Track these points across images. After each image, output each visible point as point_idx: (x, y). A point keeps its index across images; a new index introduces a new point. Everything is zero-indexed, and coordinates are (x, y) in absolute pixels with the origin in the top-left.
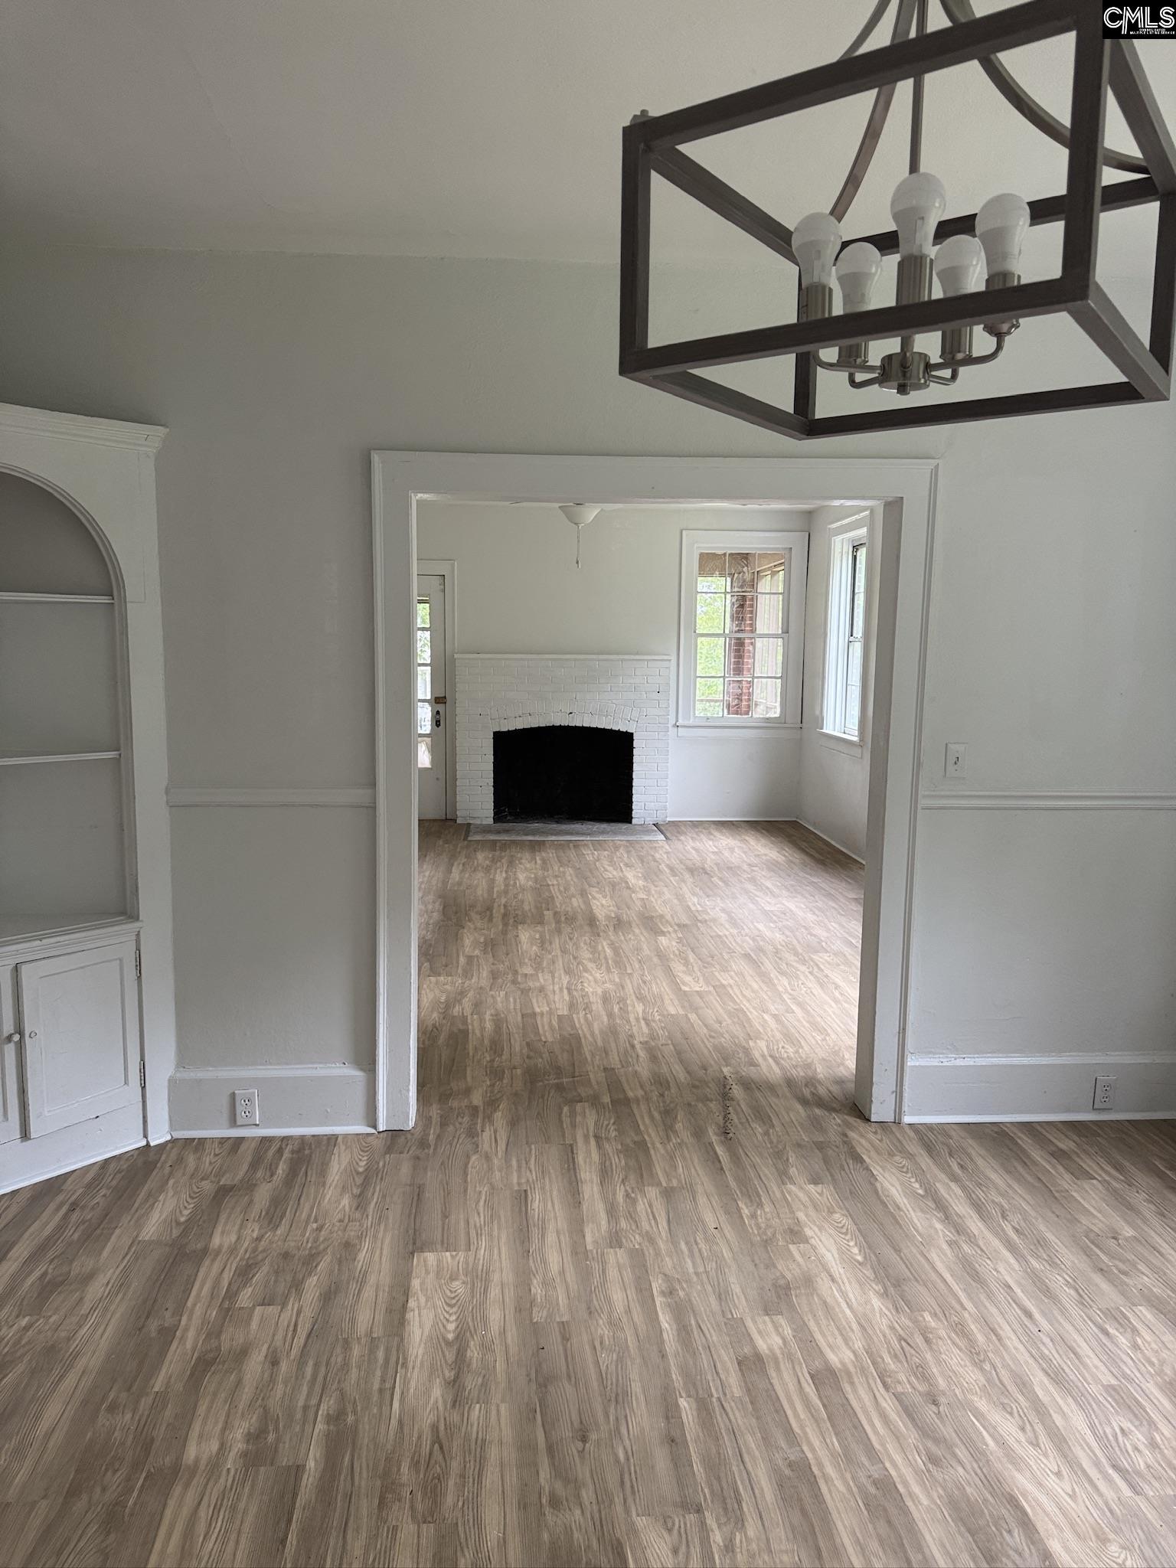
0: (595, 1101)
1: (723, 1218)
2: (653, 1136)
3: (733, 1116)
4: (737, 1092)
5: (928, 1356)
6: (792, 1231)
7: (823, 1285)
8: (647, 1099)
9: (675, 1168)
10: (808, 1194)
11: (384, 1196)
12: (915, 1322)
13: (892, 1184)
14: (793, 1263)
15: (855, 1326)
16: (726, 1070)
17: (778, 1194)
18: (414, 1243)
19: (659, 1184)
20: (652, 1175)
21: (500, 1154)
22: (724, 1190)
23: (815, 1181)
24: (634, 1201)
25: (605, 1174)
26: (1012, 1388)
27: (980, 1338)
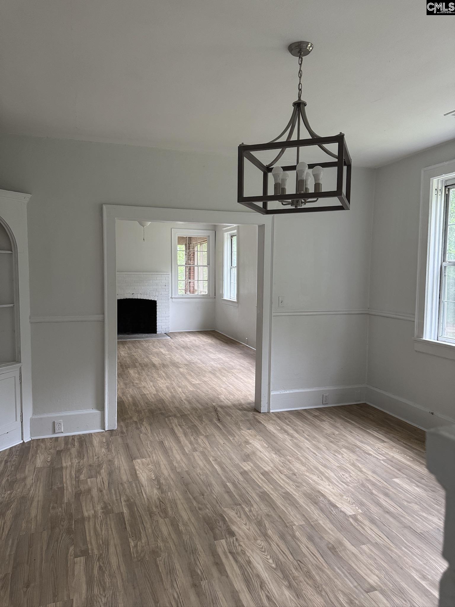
0: (175, 416)
1: (225, 441)
2: (197, 423)
3: (220, 415)
4: (219, 409)
5: (291, 466)
6: (246, 442)
7: (258, 453)
8: (192, 414)
9: (207, 430)
10: (247, 432)
11: (116, 447)
12: (286, 458)
13: (271, 427)
14: (248, 449)
15: (269, 461)
16: (214, 404)
17: (239, 433)
18: (132, 458)
19: (203, 435)
20: (200, 433)
21: (149, 433)
22: (223, 434)
23: (249, 429)
24: (197, 440)
25: (186, 434)
26: (314, 470)
27: (304, 460)
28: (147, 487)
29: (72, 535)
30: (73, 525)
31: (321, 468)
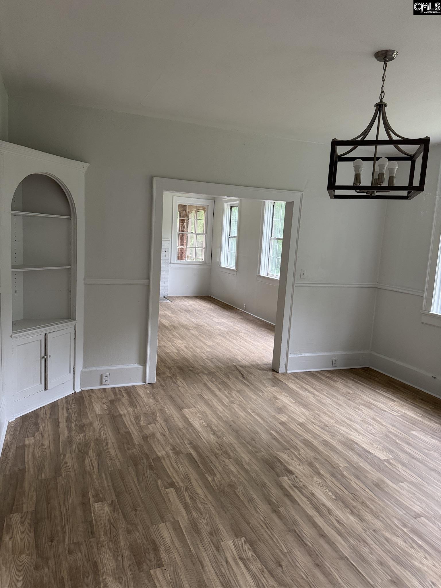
0: (203, 373)
1: (256, 396)
2: (225, 379)
3: (243, 374)
4: (240, 368)
5: (321, 418)
6: (275, 397)
7: (289, 408)
8: (218, 372)
9: (236, 386)
10: (273, 389)
11: (162, 398)
12: (314, 413)
13: (292, 386)
14: (279, 404)
15: (301, 414)
16: (234, 364)
17: (266, 390)
18: (179, 408)
19: (235, 390)
20: (232, 388)
21: (186, 387)
22: (252, 390)
23: (274, 386)
24: (231, 394)
25: (219, 389)
27: (330, 414)
28: (203, 433)
29: (155, 471)
30: (153, 463)
31: (347, 421)
